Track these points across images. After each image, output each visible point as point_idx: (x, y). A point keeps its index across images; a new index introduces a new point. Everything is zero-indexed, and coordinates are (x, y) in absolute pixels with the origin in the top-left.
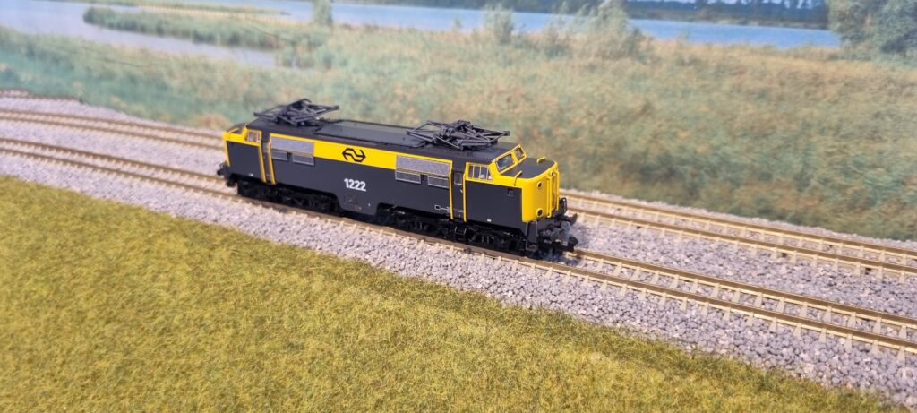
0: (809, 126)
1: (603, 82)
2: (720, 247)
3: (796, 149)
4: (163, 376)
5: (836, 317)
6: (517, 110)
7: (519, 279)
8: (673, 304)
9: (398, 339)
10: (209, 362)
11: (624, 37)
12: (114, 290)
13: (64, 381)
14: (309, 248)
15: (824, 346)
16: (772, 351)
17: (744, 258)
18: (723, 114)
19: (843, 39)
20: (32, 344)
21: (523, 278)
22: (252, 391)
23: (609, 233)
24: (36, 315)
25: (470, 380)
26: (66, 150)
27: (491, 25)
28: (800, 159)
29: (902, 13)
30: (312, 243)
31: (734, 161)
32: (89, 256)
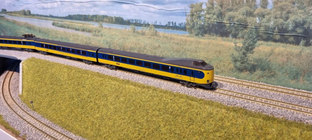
0: (185, 50)
1: (152, 41)
3: (184, 54)
4: (60, 93)
6: (137, 46)
9: (101, 85)
11: (154, 32)
12: (53, 79)
18: (172, 47)
19: (189, 33)
20: (36, 90)
24: (37, 84)
27: (132, 29)
29: (197, 29)
30: (91, 69)
31: (175, 57)
32: (49, 72)
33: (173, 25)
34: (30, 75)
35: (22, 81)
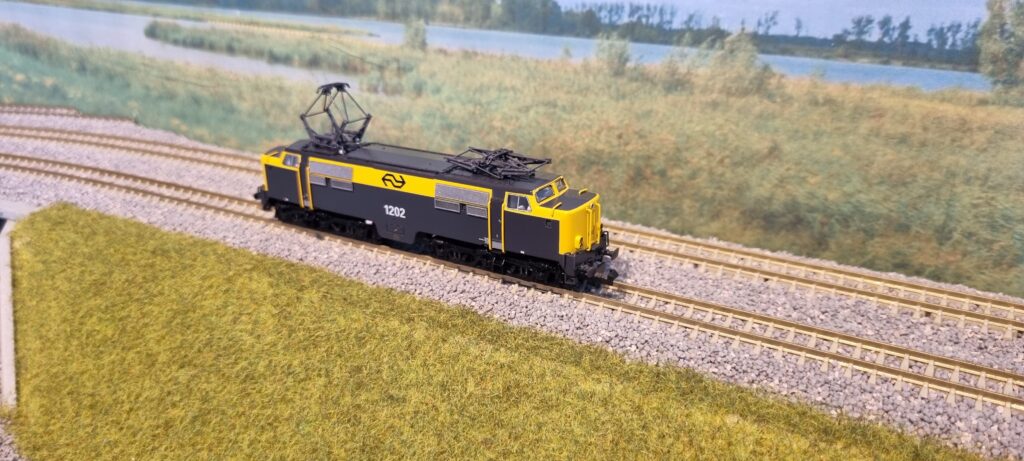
0: (953, 175)
1: (727, 120)
2: (858, 303)
3: (938, 199)
4: (247, 427)
5: (991, 383)
6: (629, 148)
7: (643, 333)
8: (814, 365)
9: (512, 394)
10: (299, 413)
11: (752, 73)
12: (189, 332)
13: (132, 431)
14: (408, 292)
15: (981, 414)
16: (926, 418)
17: (885, 317)
18: (859, 159)
19: (995, 83)
20: (94, 388)
21: (647, 332)
22: (348, 446)
23: (734, 284)
24: (99, 356)
25: (593, 440)
26: (127, 177)
27: (604, 56)
28: (942, 210)
30: (411, 287)
31: (868, 210)
32: (161, 293)
33: (886, 33)
34: (53, 304)
35: (16, 332)
